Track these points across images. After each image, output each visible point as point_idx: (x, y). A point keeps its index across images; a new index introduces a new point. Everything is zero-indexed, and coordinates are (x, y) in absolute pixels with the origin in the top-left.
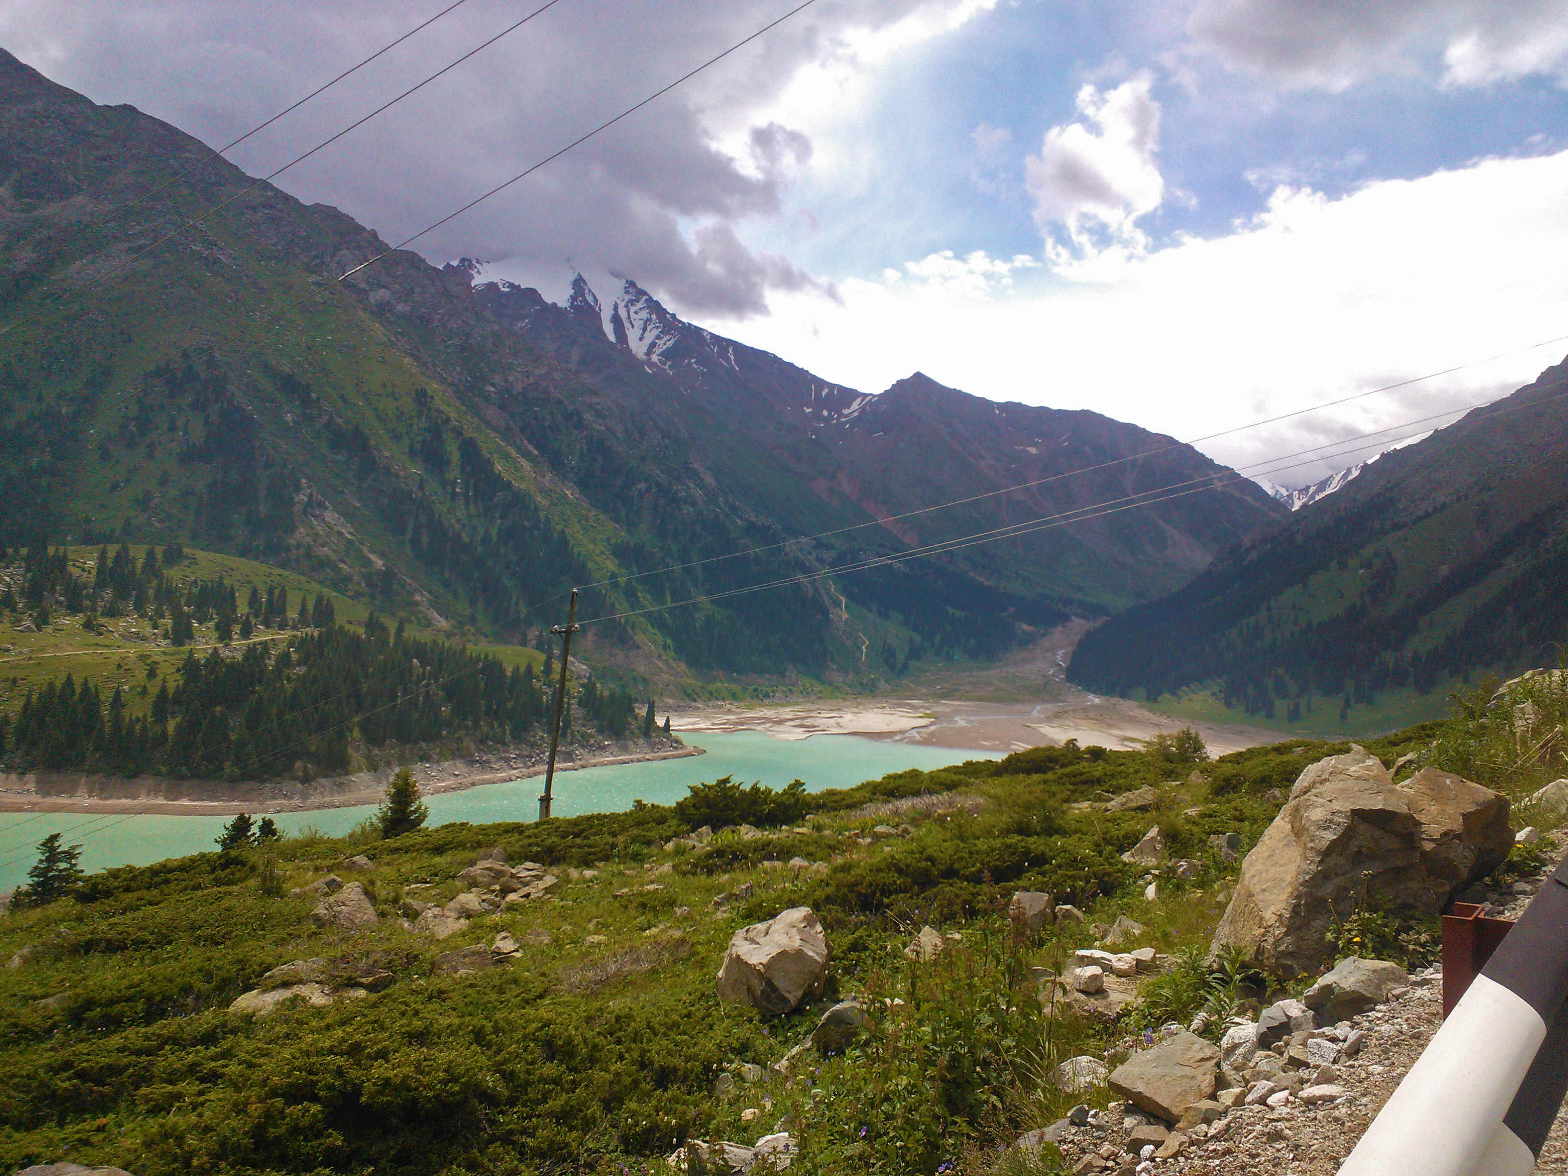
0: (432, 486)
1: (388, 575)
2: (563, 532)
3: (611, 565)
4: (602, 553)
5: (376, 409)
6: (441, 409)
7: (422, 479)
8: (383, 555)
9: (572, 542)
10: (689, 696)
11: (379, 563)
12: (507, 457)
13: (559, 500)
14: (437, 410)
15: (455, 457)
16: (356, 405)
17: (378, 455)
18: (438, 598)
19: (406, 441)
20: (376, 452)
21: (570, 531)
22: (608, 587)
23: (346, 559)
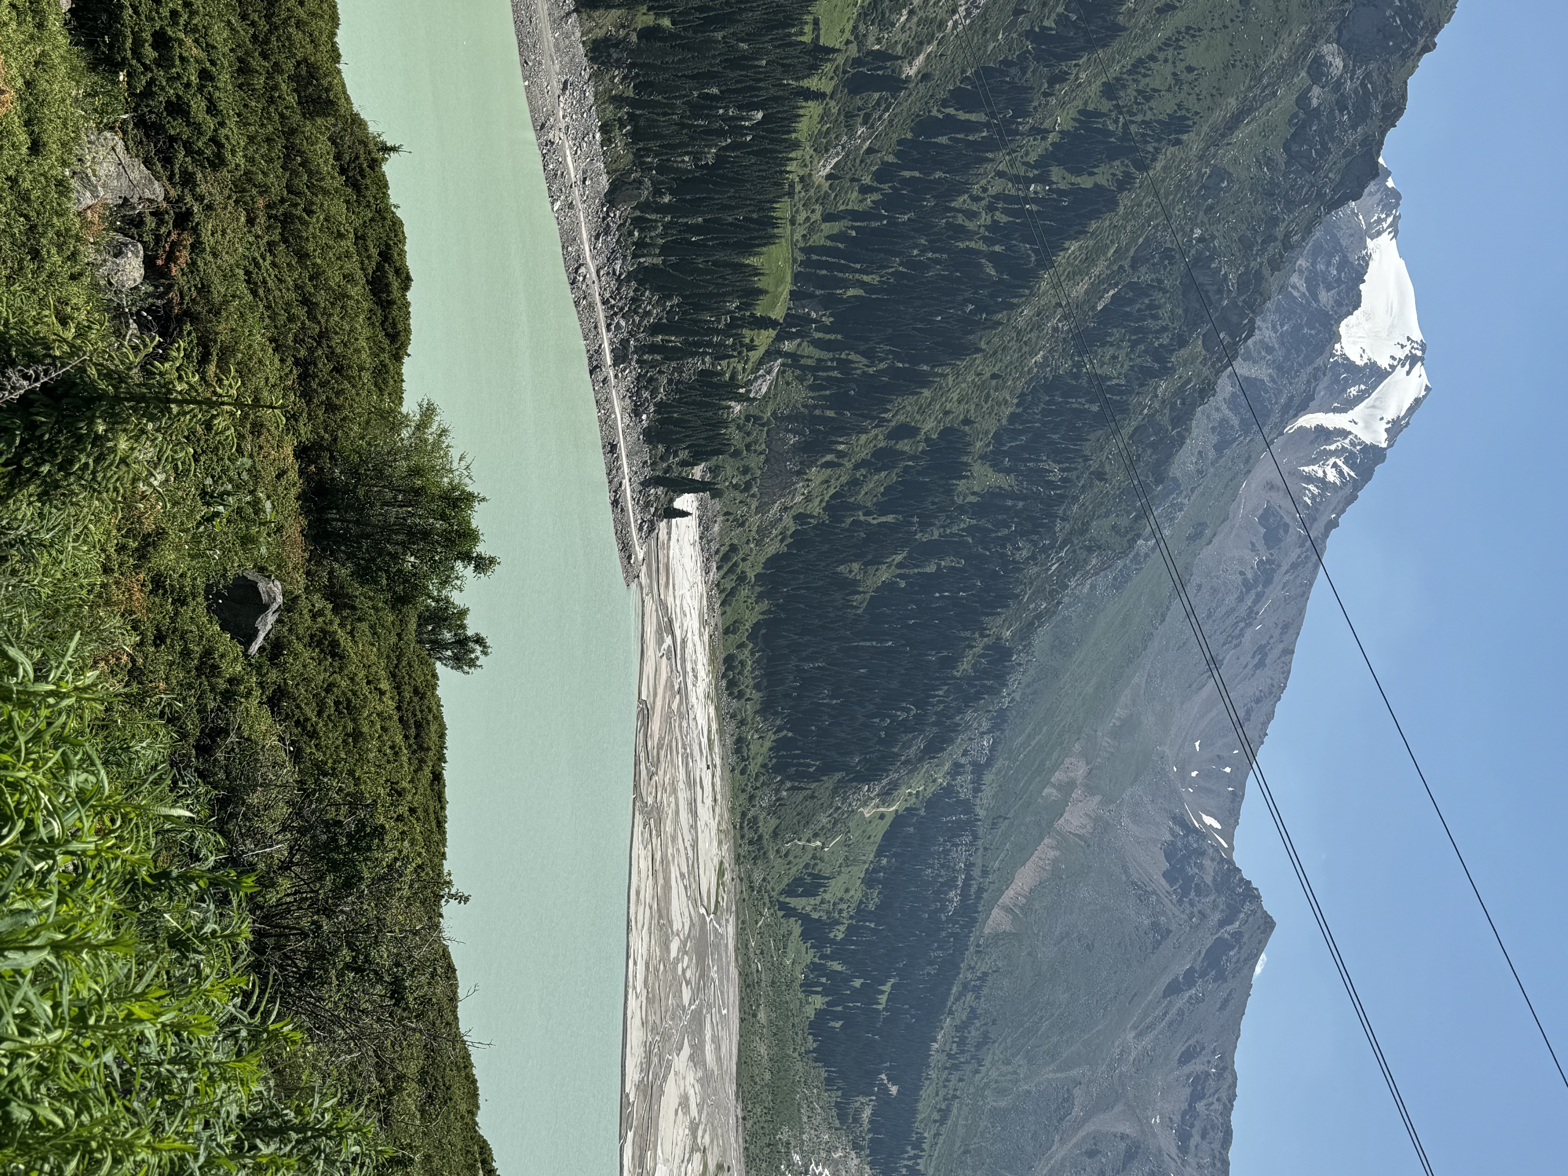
0: (1036, 149)
1: (895, 84)
2: (978, 350)
3: (929, 426)
4: (947, 413)
5: (1152, 58)
6: (1161, 157)
7: (1047, 131)
8: (925, 77)
9: (961, 364)
10: (725, 558)
11: (910, 70)
12: (1090, 260)
13: (1027, 343)
14: (1157, 150)
15: (1086, 182)
16: (1157, 28)
17: (1081, 62)
18: (862, 161)
19: (1105, 106)
20: (1085, 59)
21: (978, 362)
22: (893, 424)
23: (915, 19)
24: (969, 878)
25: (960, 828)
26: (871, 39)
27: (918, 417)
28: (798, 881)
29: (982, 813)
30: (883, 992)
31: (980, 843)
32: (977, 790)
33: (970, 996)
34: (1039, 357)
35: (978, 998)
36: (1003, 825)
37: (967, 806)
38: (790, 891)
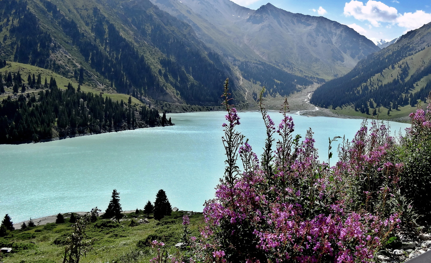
0: (99, 40)
1: (81, 70)
2: (143, 55)
3: (160, 67)
4: (157, 63)
5: (80, 14)
6: (102, 14)
7: (95, 38)
8: (81, 63)
9: (146, 59)
11: (79, 66)
12: (125, 30)
13: (142, 45)
15: (107, 30)
16: (74, 13)
17: (80, 29)
18: (100, 78)
19: (90, 25)
20: (79, 28)
21: (146, 55)
22: (158, 74)
23: (68, 65)
24: (257, 63)
25: (246, 65)
26: (71, 75)
27: (157, 68)
28: (254, 97)
29: (244, 60)
30: (277, 82)
31: (250, 61)
32: (239, 61)
33: (279, 64)
34: (146, 42)
35: (280, 63)
36: (247, 56)
37: (242, 63)
38: (255, 99)
